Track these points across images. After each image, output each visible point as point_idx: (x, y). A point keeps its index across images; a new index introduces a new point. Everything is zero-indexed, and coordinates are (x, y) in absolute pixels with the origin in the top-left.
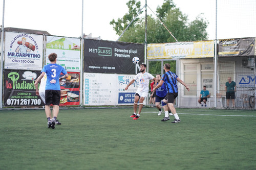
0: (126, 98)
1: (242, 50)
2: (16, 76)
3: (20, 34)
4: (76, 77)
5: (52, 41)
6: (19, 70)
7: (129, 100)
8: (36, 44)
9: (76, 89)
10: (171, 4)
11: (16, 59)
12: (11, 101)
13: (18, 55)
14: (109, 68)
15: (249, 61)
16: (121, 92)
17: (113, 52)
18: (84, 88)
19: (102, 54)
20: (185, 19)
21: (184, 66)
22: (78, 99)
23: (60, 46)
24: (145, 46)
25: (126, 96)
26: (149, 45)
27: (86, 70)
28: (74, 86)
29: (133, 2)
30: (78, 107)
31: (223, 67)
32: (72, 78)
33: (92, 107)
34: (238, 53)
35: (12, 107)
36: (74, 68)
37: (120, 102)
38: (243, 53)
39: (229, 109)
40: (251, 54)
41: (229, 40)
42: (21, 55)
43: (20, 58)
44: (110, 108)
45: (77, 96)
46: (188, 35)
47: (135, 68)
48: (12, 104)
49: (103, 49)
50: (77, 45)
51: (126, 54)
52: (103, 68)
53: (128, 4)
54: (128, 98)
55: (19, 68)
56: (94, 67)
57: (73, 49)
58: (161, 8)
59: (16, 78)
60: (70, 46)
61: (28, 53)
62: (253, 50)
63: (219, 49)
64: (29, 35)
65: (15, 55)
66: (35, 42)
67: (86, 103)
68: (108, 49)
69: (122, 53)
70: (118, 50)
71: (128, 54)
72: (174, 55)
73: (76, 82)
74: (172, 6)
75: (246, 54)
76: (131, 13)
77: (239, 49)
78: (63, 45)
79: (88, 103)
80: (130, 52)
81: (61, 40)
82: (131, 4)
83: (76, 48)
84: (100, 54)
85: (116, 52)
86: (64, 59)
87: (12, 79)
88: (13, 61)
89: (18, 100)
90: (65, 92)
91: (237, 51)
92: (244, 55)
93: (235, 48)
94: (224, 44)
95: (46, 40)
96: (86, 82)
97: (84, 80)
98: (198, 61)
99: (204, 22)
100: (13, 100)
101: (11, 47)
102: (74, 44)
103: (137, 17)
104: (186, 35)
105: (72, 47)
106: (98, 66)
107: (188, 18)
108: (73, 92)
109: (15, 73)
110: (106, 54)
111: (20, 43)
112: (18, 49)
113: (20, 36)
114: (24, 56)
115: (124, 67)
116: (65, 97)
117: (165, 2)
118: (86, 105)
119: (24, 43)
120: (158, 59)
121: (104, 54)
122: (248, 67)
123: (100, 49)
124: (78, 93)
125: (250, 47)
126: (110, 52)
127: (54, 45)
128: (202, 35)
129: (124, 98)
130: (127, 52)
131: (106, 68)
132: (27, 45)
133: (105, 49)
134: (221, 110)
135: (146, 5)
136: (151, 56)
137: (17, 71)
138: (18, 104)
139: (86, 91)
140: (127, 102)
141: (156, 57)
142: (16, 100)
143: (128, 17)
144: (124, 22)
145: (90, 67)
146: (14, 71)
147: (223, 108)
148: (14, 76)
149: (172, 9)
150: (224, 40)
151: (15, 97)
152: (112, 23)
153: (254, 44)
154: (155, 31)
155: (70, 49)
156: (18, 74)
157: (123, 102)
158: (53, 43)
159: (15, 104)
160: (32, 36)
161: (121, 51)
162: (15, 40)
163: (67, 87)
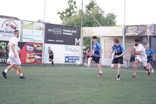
0: (69, 59)
1: (140, 32)
2: (5, 45)
3: (7, 19)
4: (40, 46)
5: (26, 24)
6: (6, 41)
7: (71, 61)
8: (17, 26)
9: (40, 54)
10: (94, 3)
11: (5, 35)
12: (2, 60)
13: (6, 32)
14: (60, 41)
15: (143, 39)
16: (66, 56)
17: (62, 32)
18: (45, 53)
19: (56, 32)
20: (103, 12)
21: (104, 41)
22: (41, 60)
23: (31, 27)
24: (81, 28)
25: (69, 58)
26: (84, 28)
27: (46, 42)
28: (38, 52)
29: (72, 1)
30: (41, 64)
31: (128, 42)
32: (38, 47)
33: (49, 65)
34: (137, 34)
35: (2, 64)
36: (39, 41)
37: (66, 62)
38: (140, 34)
39: (131, 67)
40: (145, 35)
41: (132, 26)
42: (7, 32)
43: (7, 34)
44: (60, 65)
45: (41, 58)
46: (105, 22)
47: (75, 41)
48: (2, 62)
49: (56, 30)
50: (41, 27)
51: (70, 33)
52: (57, 41)
53: (69, 2)
54: (71, 59)
55: (6, 40)
56: (51, 40)
57: (39, 29)
58: (88, 5)
59: (4, 46)
60: (37, 27)
61: (12, 31)
62: (146, 32)
63: (126, 31)
64: (13, 20)
65: (4, 32)
66: (16, 24)
67: (46, 62)
68: (59, 30)
69: (68, 32)
70: (65, 31)
71: (71, 33)
72: (99, 34)
73: (40, 49)
74: (95, 4)
75: (142, 35)
76: (70, 8)
77: (138, 32)
78: (33, 26)
79: (47, 62)
80: (72, 31)
81: (32, 24)
82: (70, 2)
83: (40, 29)
84: (55, 32)
85: (64, 32)
86: (33, 35)
87: (2, 47)
88: (3, 36)
89: (6, 59)
90: (33, 55)
91: (136, 33)
92: (141, 35)
93: (136, 31)
94: (129, 28)
95: (23, 23)
96: (46, 49)
97: (45, 48)
98: (113, 38)
99: (114, 14)
100: (2, 59)
101: (2, 27)
102: (39, 26)
103: (74, 11)
104: (104, 22)
105: (38, 28)
106: (53, 40)
107: (105, 12)
108: (38, 55)
109: (4, 43)
110: (58, 33)
111: (7, 25)
112: (6, 29)
113: (7, 21)
114: (9, 32)
115: (69, 41)
116: (33, 58)
117: (91, 2)
118: (46, 63)
119: (9, 25)
120: (89, 36)
121: (57, 32)
122: (143, 43)
123: (55, 29)
124: (41, 56)
125: (144, 30)
126: (61, 32)
127: (27, 26)
128: (113, 22)
129: (68, 59)
130: (71, 32)
131: (58, 41)
132: (12, 26)
133: (58, 30)
134: (127, 68)
135: (82, 4)
136: (85, 34)
137: (5, 42)
138: (5, 62)
139: (46, 55)
140: (70, 62)
141: (88, 35)
142: (4, 59)
143: (68, 10)
144: (66, 13)
145: (48, 40)
146: (3, 41)
147: (127, 67)
148: (3, 44)
149: (95, 6)
150: (129, 26)
151: (4, 57)
152: (58, 13)
153: (147, 29)
154: (85, 19)
155: (37, 29)
156: (6, 44)
157: (67, 62)
158: (27, 25)
159: (4, 62)
160: (15, 21)
161: (67, 31)
162: (4, 23)
163: (34, 52)
